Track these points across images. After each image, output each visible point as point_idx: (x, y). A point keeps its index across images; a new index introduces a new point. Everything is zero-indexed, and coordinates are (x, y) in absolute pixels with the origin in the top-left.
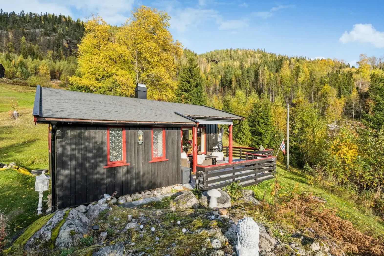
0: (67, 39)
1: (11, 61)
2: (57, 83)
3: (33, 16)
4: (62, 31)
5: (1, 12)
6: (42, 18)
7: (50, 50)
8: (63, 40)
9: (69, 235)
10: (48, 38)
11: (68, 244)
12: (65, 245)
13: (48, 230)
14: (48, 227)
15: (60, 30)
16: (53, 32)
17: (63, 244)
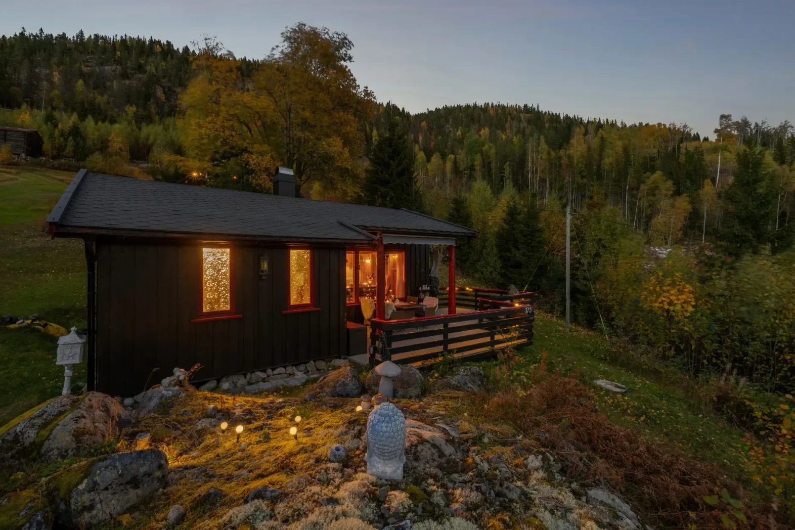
0: (165, 85)
1: (56, 126)
2: (142, 168)
3: (101, 41)
4: (154, 70)
5: (41, 33)
6: (117, 46)
7: (131, 105)
8: (155, 87)
9: (71, 436)
10: (127, 82)
11: (66, 451)
12: (59, 454)
13: (33, 426)
14: (35, 422)
15: (151, 68)
16: (137, 72)
17: (56, 452)
